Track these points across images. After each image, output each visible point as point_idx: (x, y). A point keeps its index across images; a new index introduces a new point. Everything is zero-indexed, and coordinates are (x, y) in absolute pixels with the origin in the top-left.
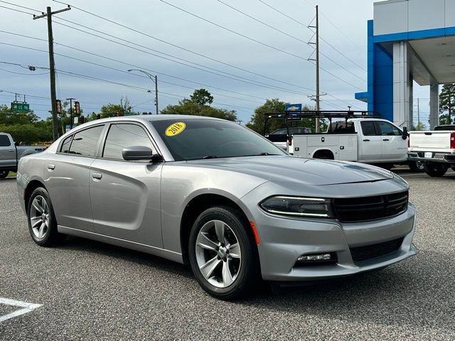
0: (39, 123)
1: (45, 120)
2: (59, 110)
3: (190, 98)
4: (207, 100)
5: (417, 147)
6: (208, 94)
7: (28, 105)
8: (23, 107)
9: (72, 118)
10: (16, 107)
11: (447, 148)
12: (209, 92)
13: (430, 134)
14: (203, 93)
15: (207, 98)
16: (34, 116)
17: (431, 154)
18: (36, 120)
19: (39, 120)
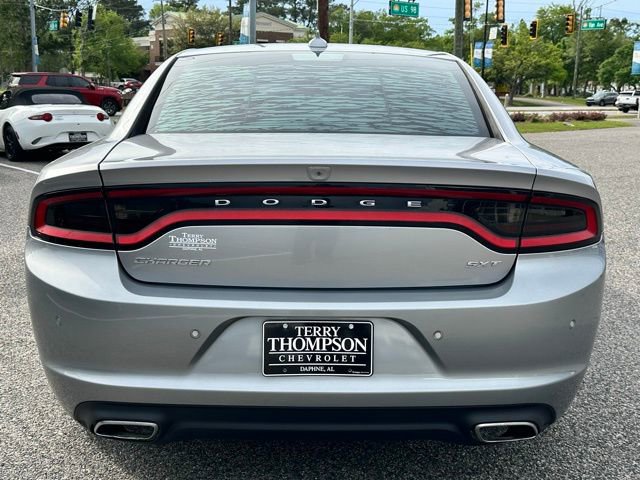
0: (433, 40)
1: (442, 34)
2: (468, 14)
7: (417, 6)
8: (409, 9)
9: (486, 29)
10: (396, 9)
16: (427, 27)
18: (429, 35)
19: (434, 35)
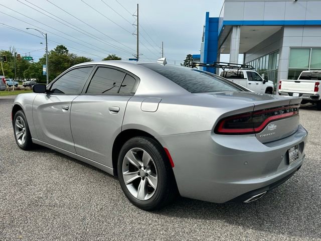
3: (54, 50)
4: (64, 52)
5: (288, 89)
6: (65, 49)
11: (312, 91)
12: (66, 47)
13: (299, 82)
14: (62, 47)
15: (64, 50)
17: (298, 94)
